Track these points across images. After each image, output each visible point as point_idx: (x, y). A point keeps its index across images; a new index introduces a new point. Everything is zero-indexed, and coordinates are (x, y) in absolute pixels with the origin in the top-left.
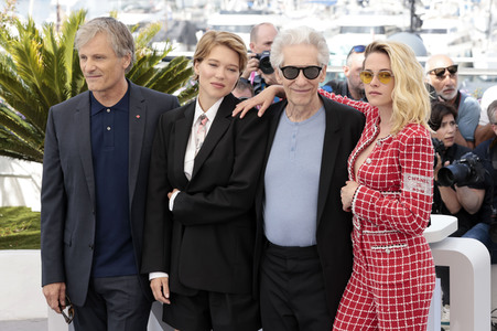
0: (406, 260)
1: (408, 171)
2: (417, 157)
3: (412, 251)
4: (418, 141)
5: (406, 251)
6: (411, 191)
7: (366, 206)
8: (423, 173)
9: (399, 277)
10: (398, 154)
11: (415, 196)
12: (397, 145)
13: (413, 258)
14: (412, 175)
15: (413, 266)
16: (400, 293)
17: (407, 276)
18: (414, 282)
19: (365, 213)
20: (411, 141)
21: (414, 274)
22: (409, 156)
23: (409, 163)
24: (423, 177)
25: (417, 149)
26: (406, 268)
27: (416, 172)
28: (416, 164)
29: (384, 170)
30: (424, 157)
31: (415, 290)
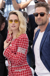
1: (19, 46)
2: (23, 43)
6: (19, 52)
7: (7, 53)
8: (23, 47)
10: (18, 42)
11: (19, 53)
12: (18, 40)
14: (20, 48)
19: (6, 55)
20: (22, 39)
22: (21, 42)
24: (23, 48)
25: (23, 41)
27: (21, 47)
30: (25, 43)
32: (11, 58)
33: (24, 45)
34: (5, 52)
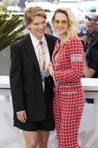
0: (76, 98)
1: (72, 54)
2: (75, 47)
3: (78, 94)
4: (74, 41)
5: (76, 94)
6: (74, 61)
8: (78, 53)
9: (72, 104)
10: (68, 48)
11: (75, 63)
13: (78, 97)
14: (73, 55)
15: (78, 100)
16: (72, 111)
17: (75, 104)
18: (78, 107)
21: (78, 104)
22: (72, 48)
23: (72, 51)
24: (78, 55)
25: (75, 44)
26: (75, 101)
27: (75, 53)
28: (75, 50)
29: (64, 56)
31: (78, 110)
32: (67, 78)
33: (78, 50)
34: (55, 78)
